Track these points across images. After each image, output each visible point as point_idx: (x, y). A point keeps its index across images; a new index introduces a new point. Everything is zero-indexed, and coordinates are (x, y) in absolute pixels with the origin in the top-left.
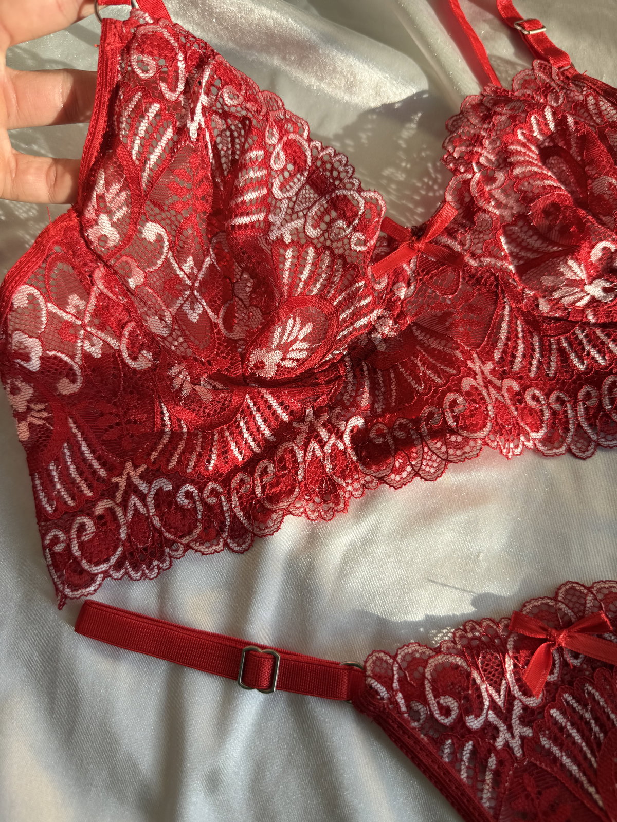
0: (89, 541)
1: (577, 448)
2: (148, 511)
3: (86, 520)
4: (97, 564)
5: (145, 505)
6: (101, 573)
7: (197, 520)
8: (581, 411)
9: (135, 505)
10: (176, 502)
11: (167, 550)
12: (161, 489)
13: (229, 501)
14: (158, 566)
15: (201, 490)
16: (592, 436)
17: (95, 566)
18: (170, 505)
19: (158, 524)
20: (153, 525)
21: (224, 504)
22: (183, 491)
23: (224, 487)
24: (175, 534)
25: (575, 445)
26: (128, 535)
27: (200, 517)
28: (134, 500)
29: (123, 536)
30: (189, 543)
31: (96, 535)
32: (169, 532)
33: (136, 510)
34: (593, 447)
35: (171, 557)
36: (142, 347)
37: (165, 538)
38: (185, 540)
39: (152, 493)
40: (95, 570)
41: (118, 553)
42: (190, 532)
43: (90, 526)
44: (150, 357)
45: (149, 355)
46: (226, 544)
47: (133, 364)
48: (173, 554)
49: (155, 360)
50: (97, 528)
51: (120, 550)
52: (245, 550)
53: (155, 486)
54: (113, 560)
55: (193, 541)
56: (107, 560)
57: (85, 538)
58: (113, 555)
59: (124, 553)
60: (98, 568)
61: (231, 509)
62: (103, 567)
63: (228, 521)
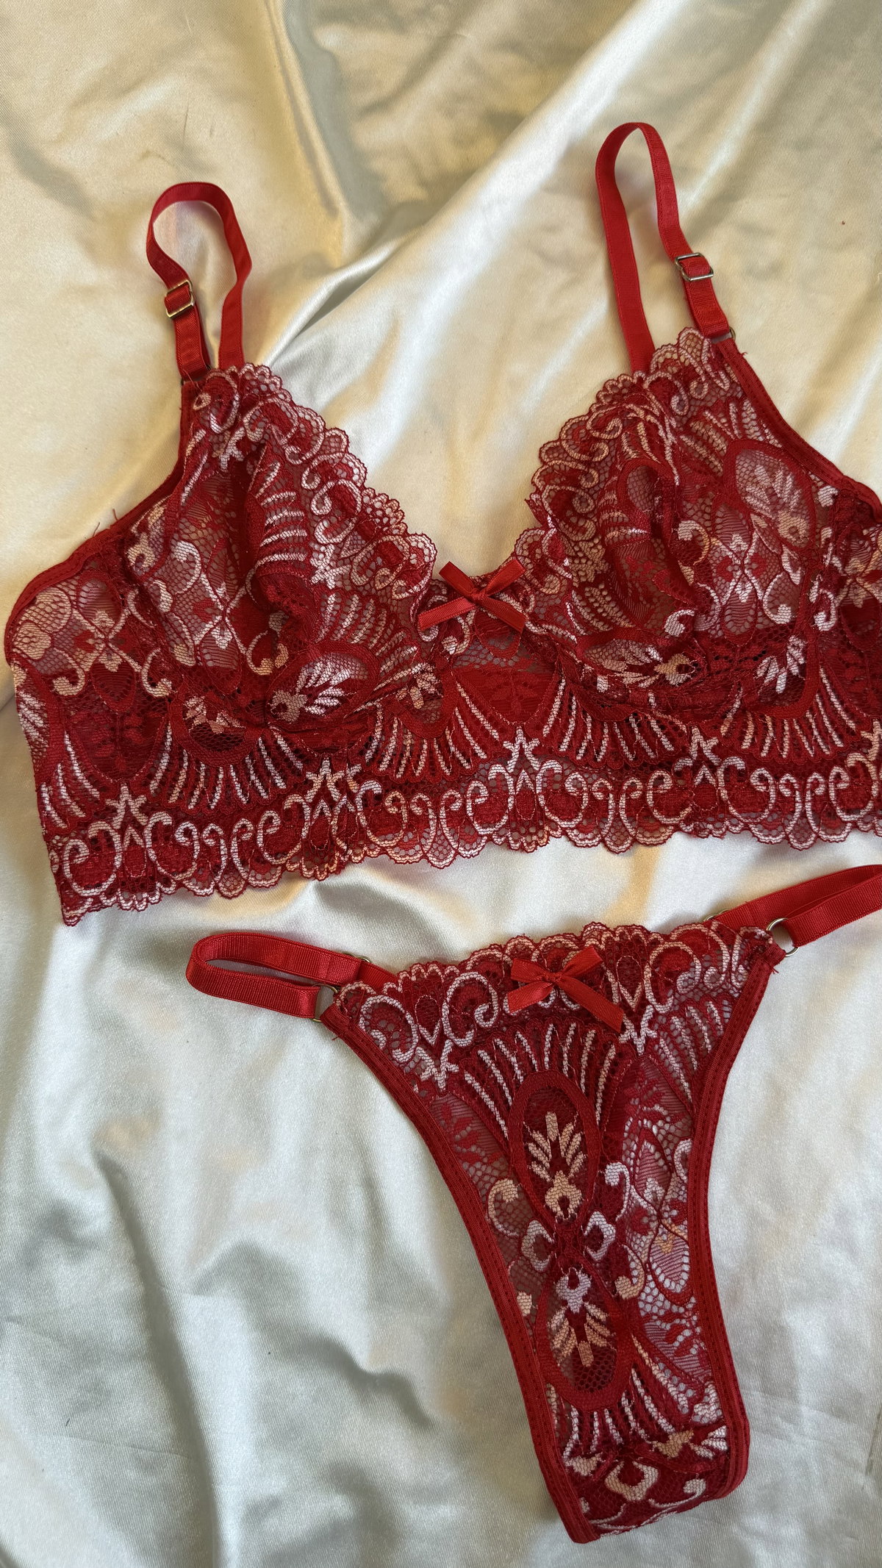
0: (81, 865)
1: (612, 840)
2: (145, 842)
3: (80, 843)
4: (87, 888)
5: (142, 837)
6: (91, 897)
7: (193, 859)
8: (623, 802)
9: (131, 835)
10: (174, 839)
11: (158, 885)
12: (160, 822)
13: (229, 846)
14: (147, 898)
15: (200, 831)
16: (630, 830)
17: (85, 889)
18: (167, 839)
19: (153, 858)
20: (148, 857)
21: (222, 847)
22: (183, 827)
23: (224, 830)
24: (169, 871)
25: (611, 837)
26: (123, 865)
27: (195, 857)
28: (131, 830)
29: (118, 864)
30: (182, 880)
31: (90, 858)
32: (163, 867)
33: (132, 840)
34: (629, 841)
35: (161, 891)
36: (163, 674)
37: (158, 872)
38: (179, 877)
39: (150, 826)
40: (86, 893)
41: (110, 880)
42: (184, 871)
43: (84, 851)
44: (169, 686)
45: (169, 684)
46: (217, 887)
47: (150, 690)
48: (164, 889)
49: (173, 688)
50: (91, 852)
51: (113, 877)
52: (234, 896)
53: (155, 818)
54: (105, 886)
55: (186, 879)
56: (99, 885)
57: (78, 861)
58: (106, 881)
59: (116, 880)
60: (88, 892)
61: (229, 854)
62: (94, 892)
63: (224, 864)
